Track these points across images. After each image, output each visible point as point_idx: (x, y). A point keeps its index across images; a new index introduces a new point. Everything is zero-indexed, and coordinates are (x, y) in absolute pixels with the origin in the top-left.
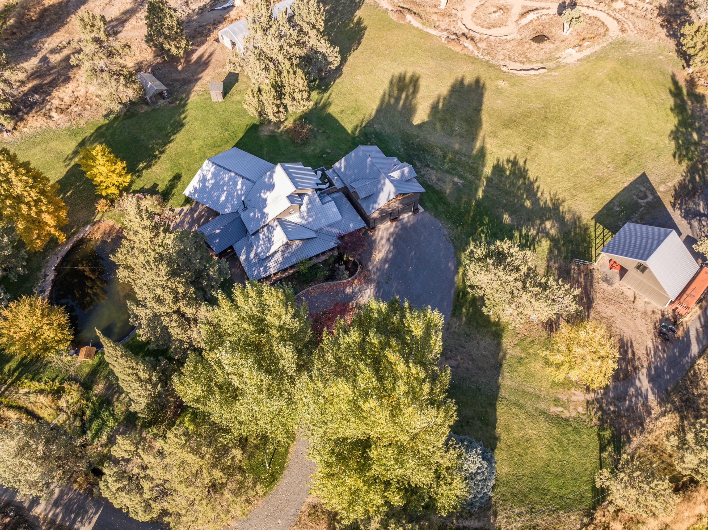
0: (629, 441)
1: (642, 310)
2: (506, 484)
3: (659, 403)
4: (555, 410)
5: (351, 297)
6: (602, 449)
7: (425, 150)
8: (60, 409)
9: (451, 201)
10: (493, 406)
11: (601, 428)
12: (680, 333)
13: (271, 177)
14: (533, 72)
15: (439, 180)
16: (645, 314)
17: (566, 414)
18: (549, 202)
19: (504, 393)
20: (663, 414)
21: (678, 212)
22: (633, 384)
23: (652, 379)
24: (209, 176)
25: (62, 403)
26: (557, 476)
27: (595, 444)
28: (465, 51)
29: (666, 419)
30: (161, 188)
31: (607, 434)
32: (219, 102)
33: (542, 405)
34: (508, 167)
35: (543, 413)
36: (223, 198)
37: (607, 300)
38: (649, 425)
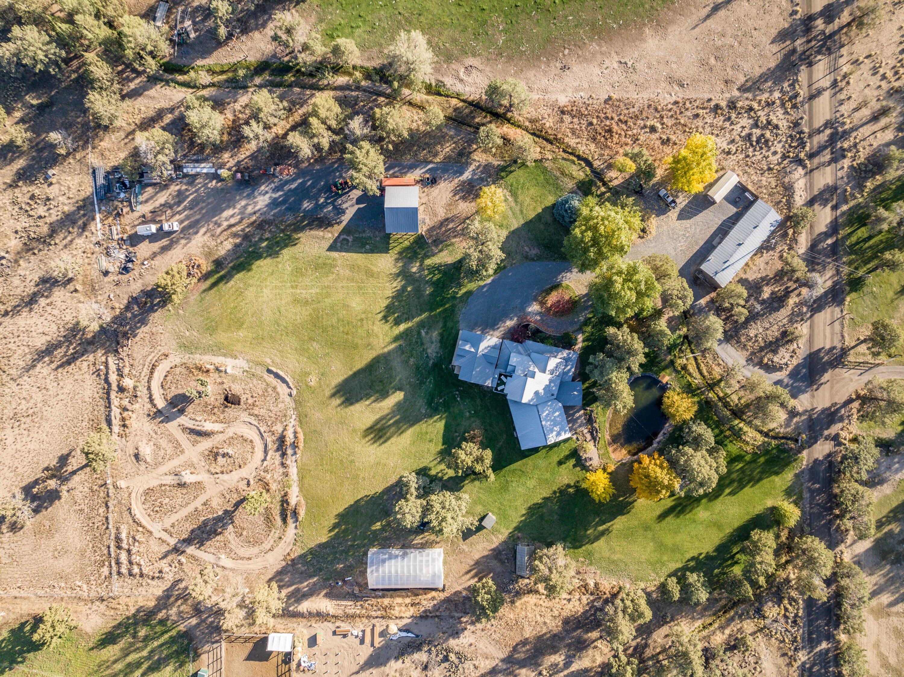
0: (499, 165)
1: (427, 198)
2: (555, 194)
3: (471, 164)
4: (510, 199)
5: (539, 313)
6: (511, 172)
7: (418, 369)
8: (687, 359)
9: (441, 325)
10: (531, 221)
11: (502, 178)
12: (427, 176)
13: (532, 399)
14: (281, 373)
15: (432, 343)
16: (427, 195)
17: (508, 194)
18: (399, 280)
19: (522, 222)
20: (475, 160)
21: (343, 218)
22: (471, 179)
23: (461, 173)
24: (555, 433)
25: (685, 361)
26: (536, 180)
27: (511, 176)
28: (299, 430)
29: (475, 157)
30: (573, 462)
31: (503, 174)
32: (493, 513)
33: (513, 204)
34: (391, 319)
35: (516, 201)
36: (557, 413)
37: (436, 215)
38: (484, 163)
